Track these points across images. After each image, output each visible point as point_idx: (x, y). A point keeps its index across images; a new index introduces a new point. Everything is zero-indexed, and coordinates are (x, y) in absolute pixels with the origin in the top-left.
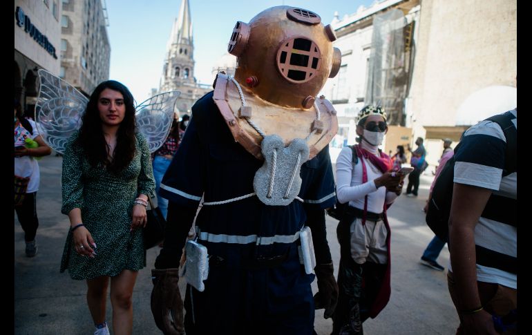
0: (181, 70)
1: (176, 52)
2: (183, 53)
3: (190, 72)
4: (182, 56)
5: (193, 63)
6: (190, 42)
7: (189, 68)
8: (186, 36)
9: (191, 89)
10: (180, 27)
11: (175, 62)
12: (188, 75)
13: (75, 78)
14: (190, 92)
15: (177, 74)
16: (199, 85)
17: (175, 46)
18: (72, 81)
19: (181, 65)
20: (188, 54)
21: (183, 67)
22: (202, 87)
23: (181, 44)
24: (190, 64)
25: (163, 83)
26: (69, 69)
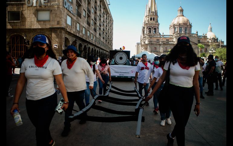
0: (151, 30)
1: (148, 20)
2: (152, 20)
3: (157, 30)
4: (152, 22)
5: (158, 25)
6: (156, 13)
7: (156, 28)
8: (153, 10)
9: (158, 39)
10: (150, 6)
11: (148, 26)
12: (155, 32)
13: (58, 19)
14: (158, 40)
15: (150, 32)
16: (163, 36)
17: (148, 17)
18: (56, 22)
19: (151, 27)
20: (155, 20)
21: (152, 28)
22: (164, 36)
23: (151, 15)
24: (157, 26)
25: (142, 38)
26: (53, 12)
